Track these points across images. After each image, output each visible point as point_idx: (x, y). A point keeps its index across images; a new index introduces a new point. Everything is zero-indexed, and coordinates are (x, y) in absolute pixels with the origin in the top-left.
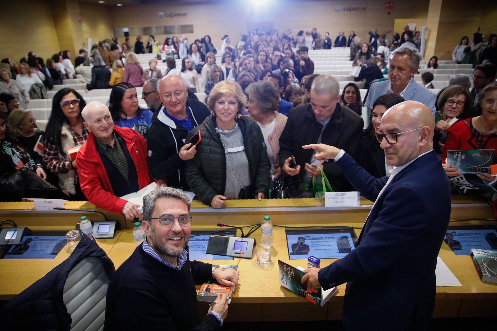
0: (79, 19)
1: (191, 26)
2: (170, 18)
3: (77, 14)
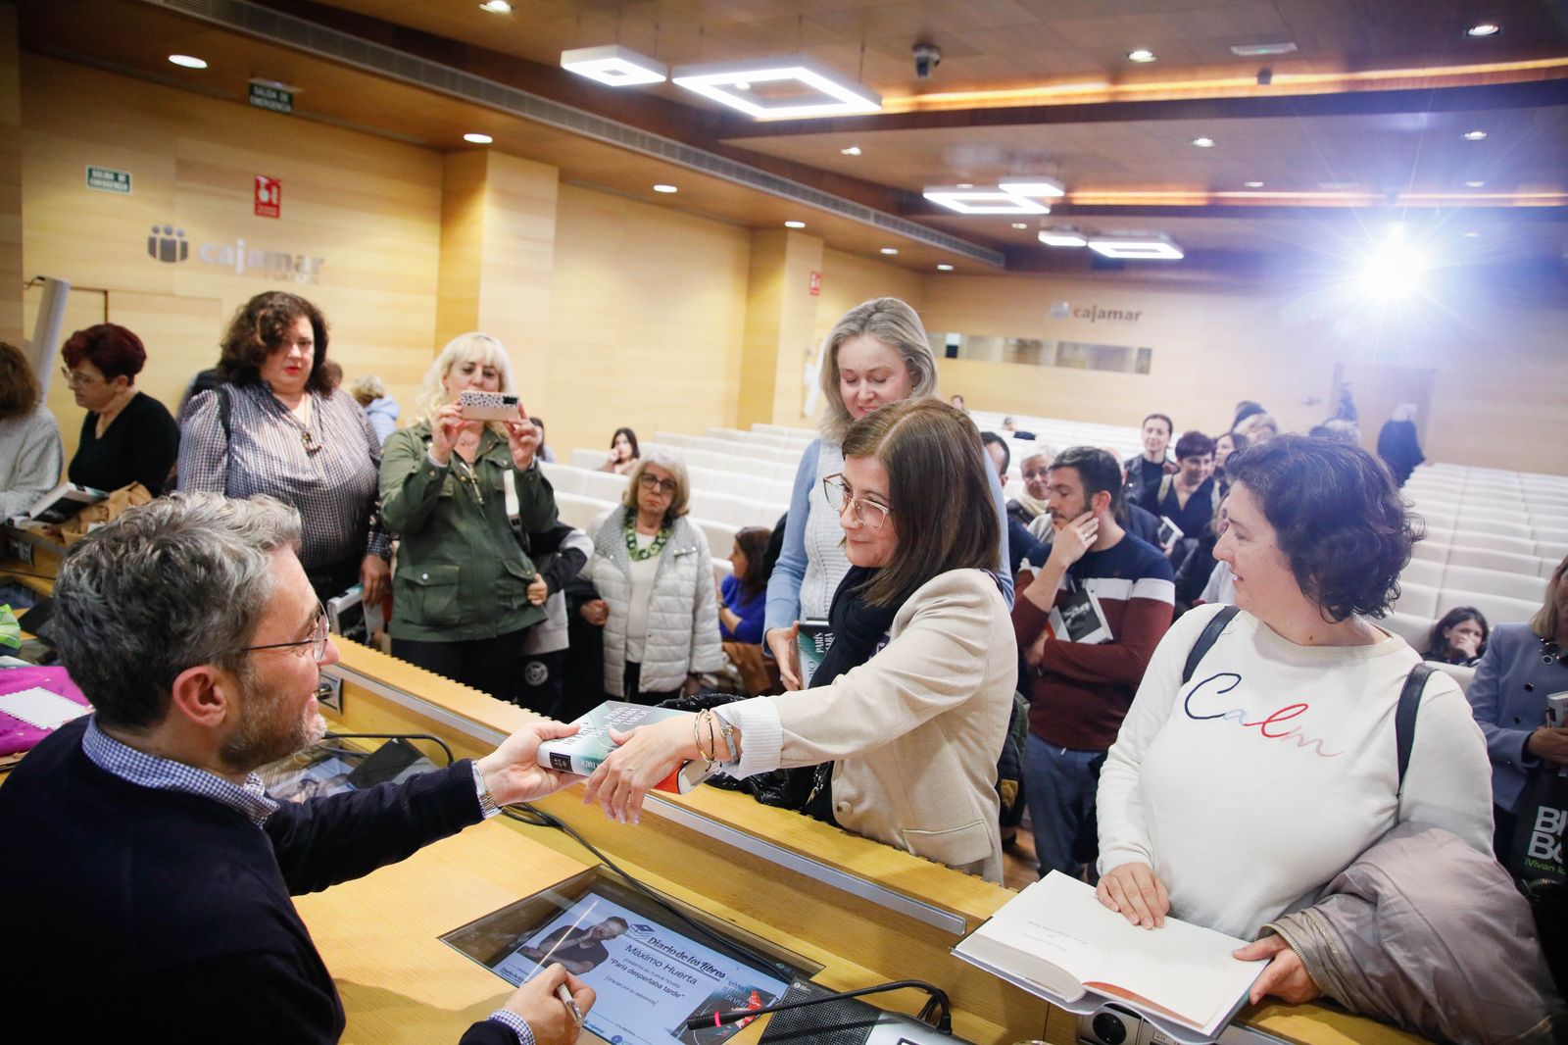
0: (813, 285)
1: (1145, 354)
2: (1089, 320)
3: (813, 273)
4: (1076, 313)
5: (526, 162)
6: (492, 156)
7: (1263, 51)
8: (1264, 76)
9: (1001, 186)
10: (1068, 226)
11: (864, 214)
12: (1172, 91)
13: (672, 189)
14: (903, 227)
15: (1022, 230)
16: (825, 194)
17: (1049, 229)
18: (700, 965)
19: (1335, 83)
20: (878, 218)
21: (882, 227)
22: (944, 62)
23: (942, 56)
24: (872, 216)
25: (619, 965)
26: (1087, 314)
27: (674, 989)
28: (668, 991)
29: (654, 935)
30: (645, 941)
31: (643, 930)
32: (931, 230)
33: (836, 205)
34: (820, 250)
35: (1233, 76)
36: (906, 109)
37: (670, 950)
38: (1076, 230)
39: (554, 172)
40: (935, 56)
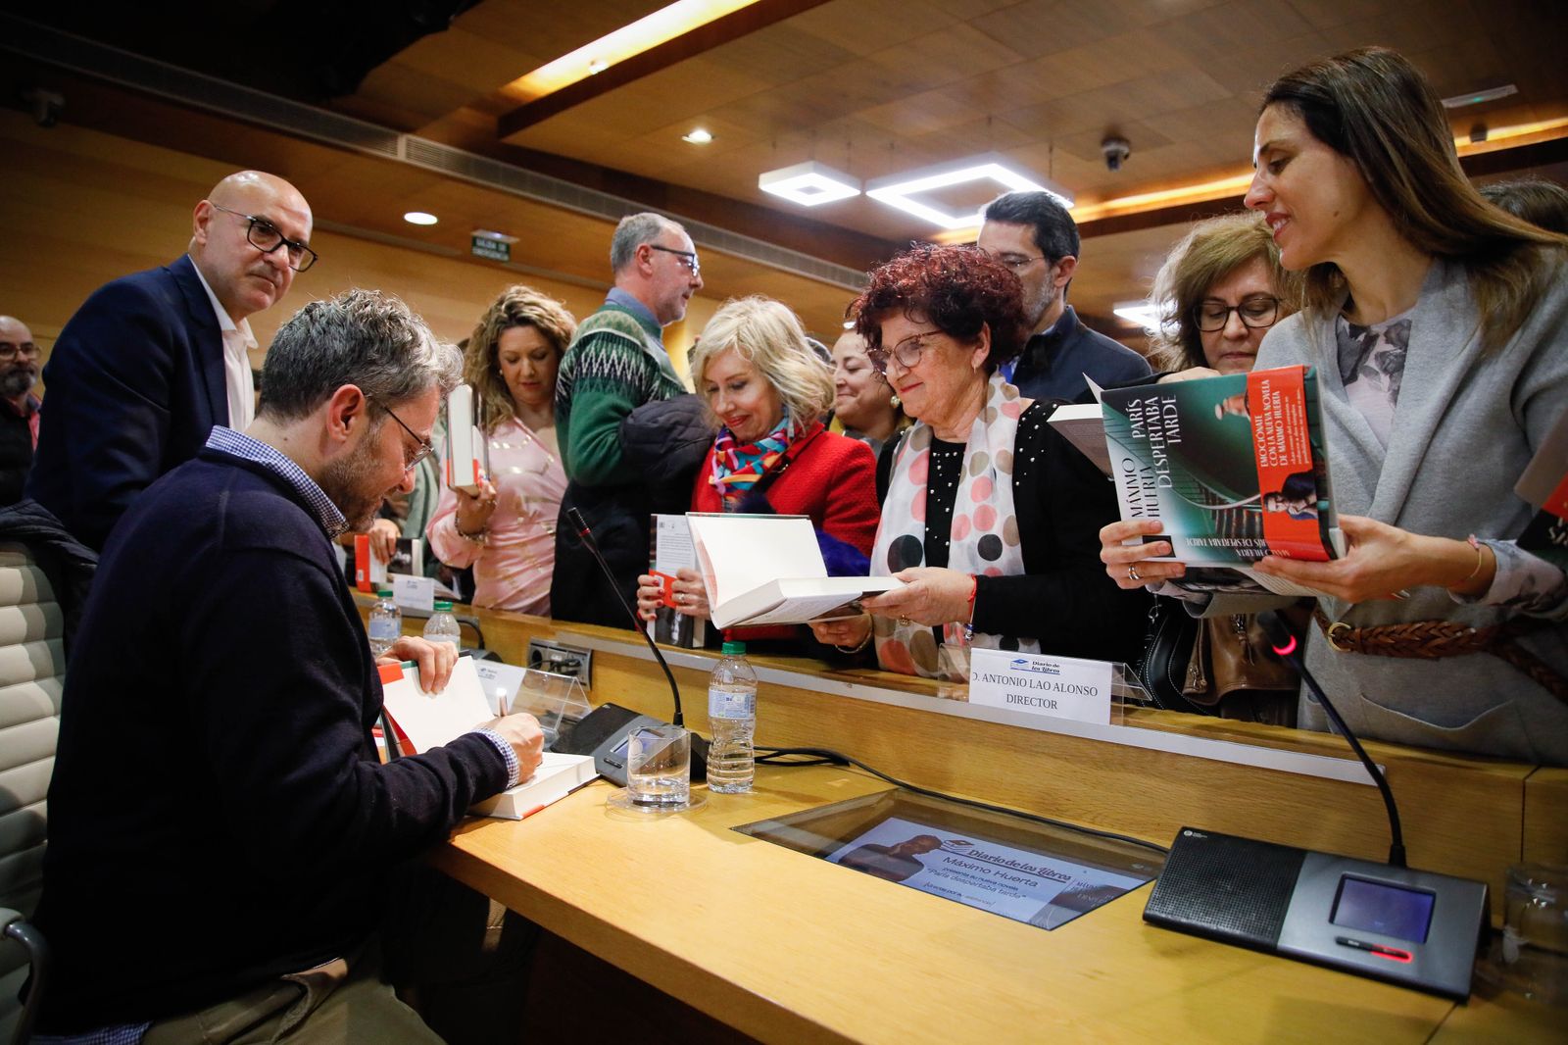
7: (1478, 100)
8: (1478, 131)
22: (1133, 156)
23: (1130, 148)
36: (1094, 217)
40: (1125, 149)
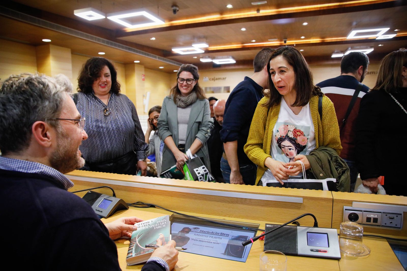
0: (143, 78)
2: (213, 81)
3: (142, 75)
4: (210, 80)
5: (61, 48)
6: (51, 46)
7: (259, 3)
8: (258, 11)
9: (193, 45)
10: (207, 57)
11: (155, 57)
12: (236, 16)
13: (103, 53)
14: (165, 60)
15: (196, 58)
16: (145, 52)
17: (202, 58)
18: (220, 234)
19: (274, 12)
20: (159, 58)
21: (160, 60)
22: (180, 11)
23: (179, 9)
24: (157, 58)
25: (195, 240)
26: (213, 79)
27: (217, 242)
28: (215, 243)
29: (200, 229)
30: (199, 232)
31: (197, 229)
32: (172, 61)
33: (148, 55)
34: (143, 69)
35: (250, 11)
36: (168, 26)
37: (208, 232)
38: (209, 57)
39: (70, 50)
40: (177, 9)
